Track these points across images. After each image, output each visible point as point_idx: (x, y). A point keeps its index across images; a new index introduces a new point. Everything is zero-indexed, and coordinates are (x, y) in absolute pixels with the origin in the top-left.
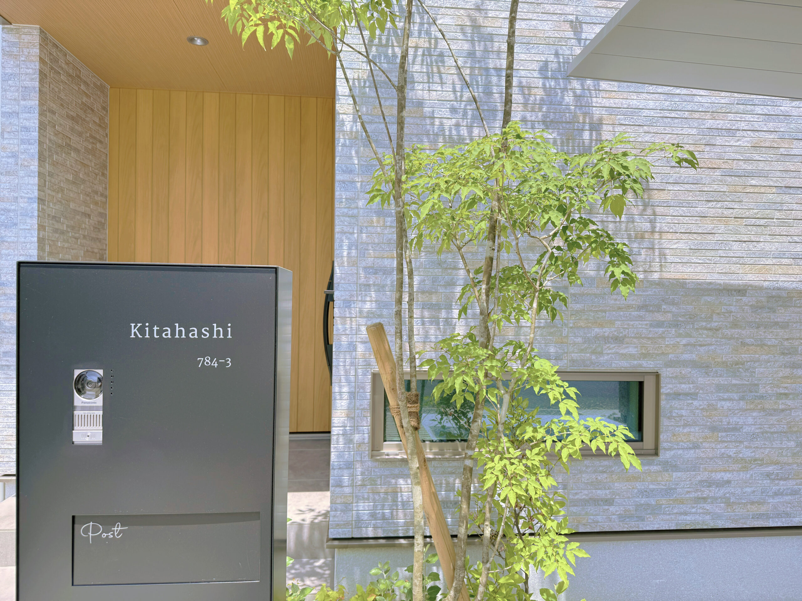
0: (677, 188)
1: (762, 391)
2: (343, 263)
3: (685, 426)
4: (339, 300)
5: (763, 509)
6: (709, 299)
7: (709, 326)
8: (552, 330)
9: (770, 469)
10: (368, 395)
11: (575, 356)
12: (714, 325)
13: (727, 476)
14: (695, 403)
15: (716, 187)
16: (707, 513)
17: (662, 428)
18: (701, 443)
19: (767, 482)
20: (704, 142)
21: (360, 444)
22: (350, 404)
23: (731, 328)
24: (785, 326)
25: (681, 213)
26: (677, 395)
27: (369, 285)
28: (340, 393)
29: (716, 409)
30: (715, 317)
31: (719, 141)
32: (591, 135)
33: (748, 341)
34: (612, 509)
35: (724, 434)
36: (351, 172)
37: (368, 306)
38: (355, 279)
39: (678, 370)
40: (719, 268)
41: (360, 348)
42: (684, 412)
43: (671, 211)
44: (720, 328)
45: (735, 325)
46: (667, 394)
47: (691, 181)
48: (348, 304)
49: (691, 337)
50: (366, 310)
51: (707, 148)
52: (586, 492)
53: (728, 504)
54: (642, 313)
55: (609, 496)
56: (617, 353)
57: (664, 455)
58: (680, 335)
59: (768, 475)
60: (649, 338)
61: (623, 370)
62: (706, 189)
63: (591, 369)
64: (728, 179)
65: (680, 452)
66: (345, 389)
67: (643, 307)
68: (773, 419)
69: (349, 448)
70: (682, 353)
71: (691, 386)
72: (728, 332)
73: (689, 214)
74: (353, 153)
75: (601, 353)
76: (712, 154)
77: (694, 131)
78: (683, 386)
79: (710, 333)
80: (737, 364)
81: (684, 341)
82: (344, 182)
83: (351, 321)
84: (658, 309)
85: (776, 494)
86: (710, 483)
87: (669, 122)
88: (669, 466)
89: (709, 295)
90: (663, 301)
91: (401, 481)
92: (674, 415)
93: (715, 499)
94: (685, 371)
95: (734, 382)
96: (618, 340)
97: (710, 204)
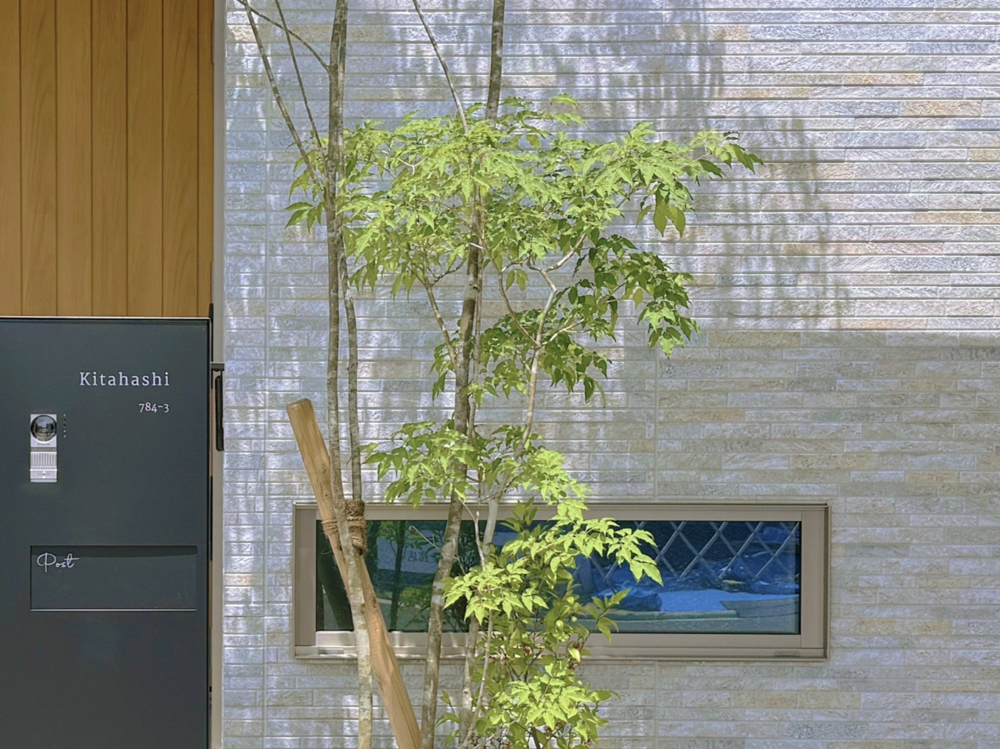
0: (866, 156)
2: (242, 308)
3: (884, 604)
4: (234, 376)
6: (931, 365)
7: (930, 417)
8: (625, 429)
10: (288, 547)
11: (667, 475)
12: (940, 415)
13: (969, 702)
14: (904, 562)
15: (945, 152)
18: (917, 638)
20: (921, 67)
21: (273, 635)
22: (255, 562)
23: (976, 420)
25: (875, 203)
26: (867, 547)
27: (288, 350)
28: (239, 542)
29: (946, 575)
30: (944, 401)
31: (952, 63)
32: (702, 64)
35: (963, 622)
36: (253, 145)
37: (287, 385)
38: (261, 339)
39: (869, 500)
40: (951, 308)
41: (274, 462)
42: (881, 580)
43: (856, 201)
44: (954, 421)
45: (984, 415)
46: (848, 546)
47: (895, 141)
48: (249, 382)
49: (895, 438)
50: (281, 394)
51: (929, 79)
52: (690, 725)
54: (797, 394)
55: (735, 734)
56: (748, 469)
57: (838, 660)
58: (872, 435)
60: (810, 441)
61: (760, 500)
62: (925, 157)
63: (699, 498)
64: (972, 136)
65: (874, 654)
66: (248, 536)
67: (799, 383)
69: (256, 639)
70: (877, 469)
71: (896, 530)
72: (971, 429)
73: (889, 206)
74: (259, 110)
75: (718, 470)
76: (939, 89)
77: (900, 48)
78: (878, 530)
79: (934, 431)
80: (988, 489)
81: (880, 446)
82: (240, 163)
83: (257, 415)
84: (829, 386)
86: (933, 715)
87: (852, 33)
88: (853, 681)
89: (932, 359)
90: (839, 371)
91: (349, 700)
92: (861, 584)
94: (885, 502)
95: (983, 523)
96: (750, 444)
97: (934, 186)
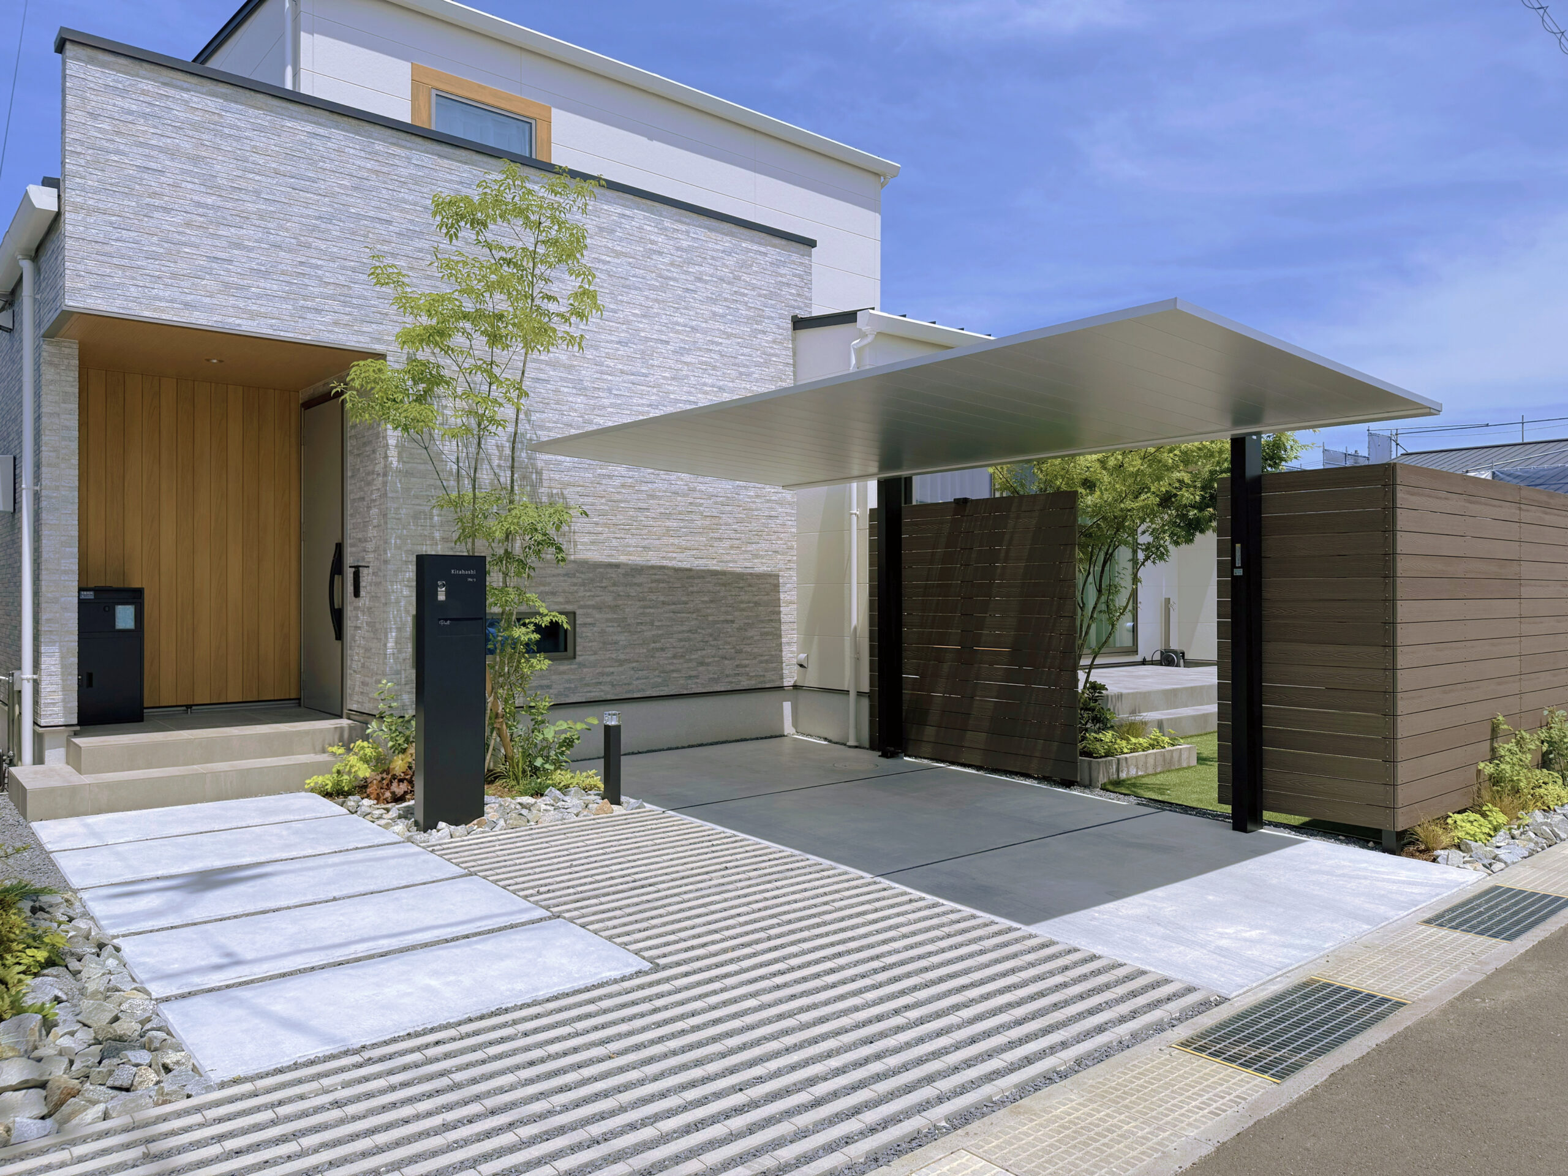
1: (629, 621)
5: (631, 688)
6: (601, 570)
7: (601, 585)
9: (634, 665)
13: (612, 670)
16: (603, 691)
17: (577, 644)
19: (632, 672)
20: (596, 482)
23: (612, 586)
24: (640, 585)
26: (584, 625)
29: (605, 632)
30: (604, 581)
31: (604, 482)
33: (621, 593)
34: (551, 691)
35: (610, 646)
39: (585, 610)
40: (605, 553)
42: (590, 633)
44: (607, 586)
45: (614, 585)
49: (591, 591)
51: (598, 486)
53: (613, 685)
54: (566, 578)
55: (549, 684)
57: (579, 659)
58: (586, 591)
59: (633, 668)
60: (569, 593)
65: (587, 657)
67: (567, 575)
68: (635, 637)
71: (592, 619)
72: (611, 589)
76: (601, 489)
77: (591, 476)
78: (588, 619)
79: (602, 589)
80: (616, 606)
81: (588, 594)
84: (574, 576)
85: (637, 679)
86: (603, 674)
88: (582, 665)
89: (601, 568)
90: (579, 571)
93: (606, 683)
94: (590, 611)
95: (615, 616)
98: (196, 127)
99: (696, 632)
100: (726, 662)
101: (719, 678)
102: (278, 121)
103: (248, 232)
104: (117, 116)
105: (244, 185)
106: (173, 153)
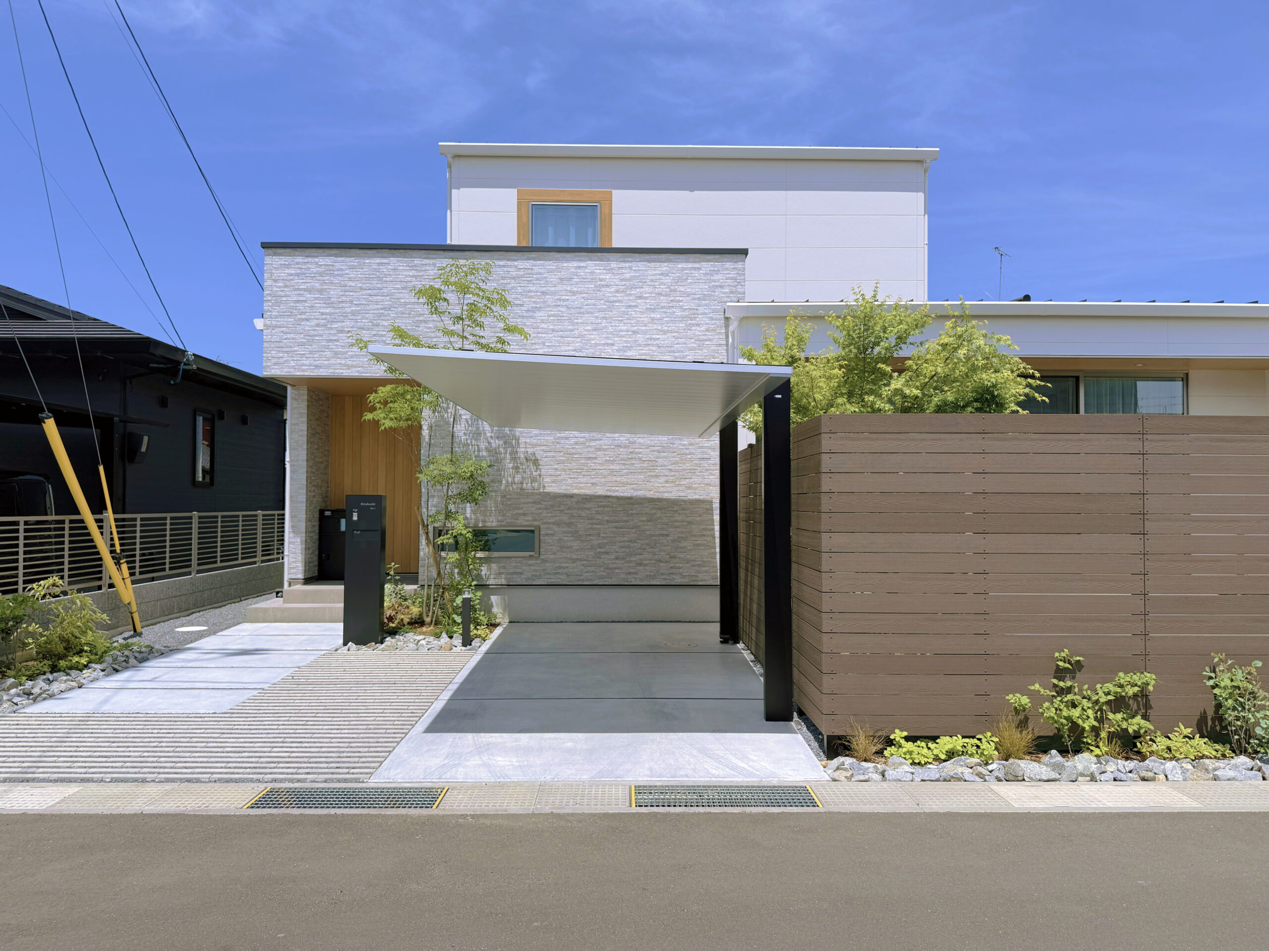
0: (548, 459)
1: (580, 533)
3: (551, 546)
5: (582, 578)
7: (559, 509)
9: (584, 562)
11: (508, 521)
13: (567, 565)
14: (554, 538)
15: (561, 458)
16: (559, 579)
17: (541, 547)
18: (557, 552)
19: (583, 567)
21: (430, 555)
23: (568, 510)
24: (589, 509)
25: (549, 468)
26: (547, 535)
29: (562, 540)
31: (562, 442)
33: (575, 515)
34: (523, 576)
35: (566, 549)
39: (548, 526)
40: (563, 488)
42: (550, 541)
43: (545, 468)
44: (563, 510)
46: (544, 535)
47: (552, 456)
49: (552, 513)
53: (568, 575)
54: (534, 505)
55: (521, 571)
56: (524, 519)
57: (542, 557)
59: (583, 565)
60: (536, 514)
61: (526, 525)
62: (557, 459)
65: (549, 556)
67: (534, 503)
68: (585, 544)
70: (549, 519)
71: (553, 531)
72: (566, 512)
73: (552, 469)
78: (549, 531)
79: (560, 512)
80: (570, 523)
84: (540, 503)
85: (586, 572)
86: (560, 568)
88: (545, 561)
89: (560, 498)
90: (542, 500)
92: (546, 542)
93: (562, 573)
95: (569, 530)
96: (524, 514)
97: (559, 465)
98: (321, 274)
99: (635, 542)
100: (661, 564)
101: (655, 575)
102: (362, 261)
103: (348, 323)
104: (285, 278)
105: (344, 298)
106: (310, 290)
